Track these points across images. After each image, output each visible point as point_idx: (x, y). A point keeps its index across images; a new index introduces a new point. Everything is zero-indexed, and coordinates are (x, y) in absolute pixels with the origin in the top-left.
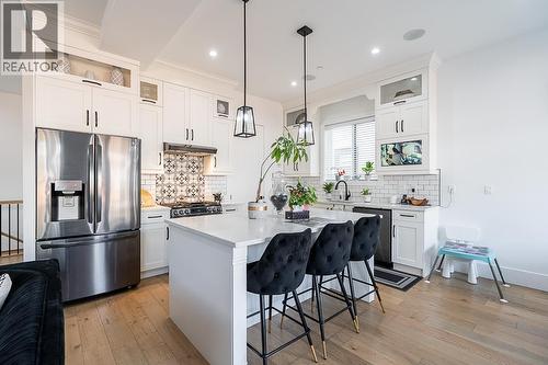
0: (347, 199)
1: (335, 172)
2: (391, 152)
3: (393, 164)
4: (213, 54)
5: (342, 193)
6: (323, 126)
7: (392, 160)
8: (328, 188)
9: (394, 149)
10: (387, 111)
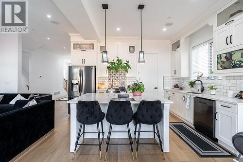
0: (202, 91)
1: (197, 75)
2: (224, 59)
3: (225, 68)
4: (118, 29)
5: (200, 88)
6: (191, 48)
7: (225, 65)
8: (192, 84)
9: (226, 58)
10: (220, 31)
